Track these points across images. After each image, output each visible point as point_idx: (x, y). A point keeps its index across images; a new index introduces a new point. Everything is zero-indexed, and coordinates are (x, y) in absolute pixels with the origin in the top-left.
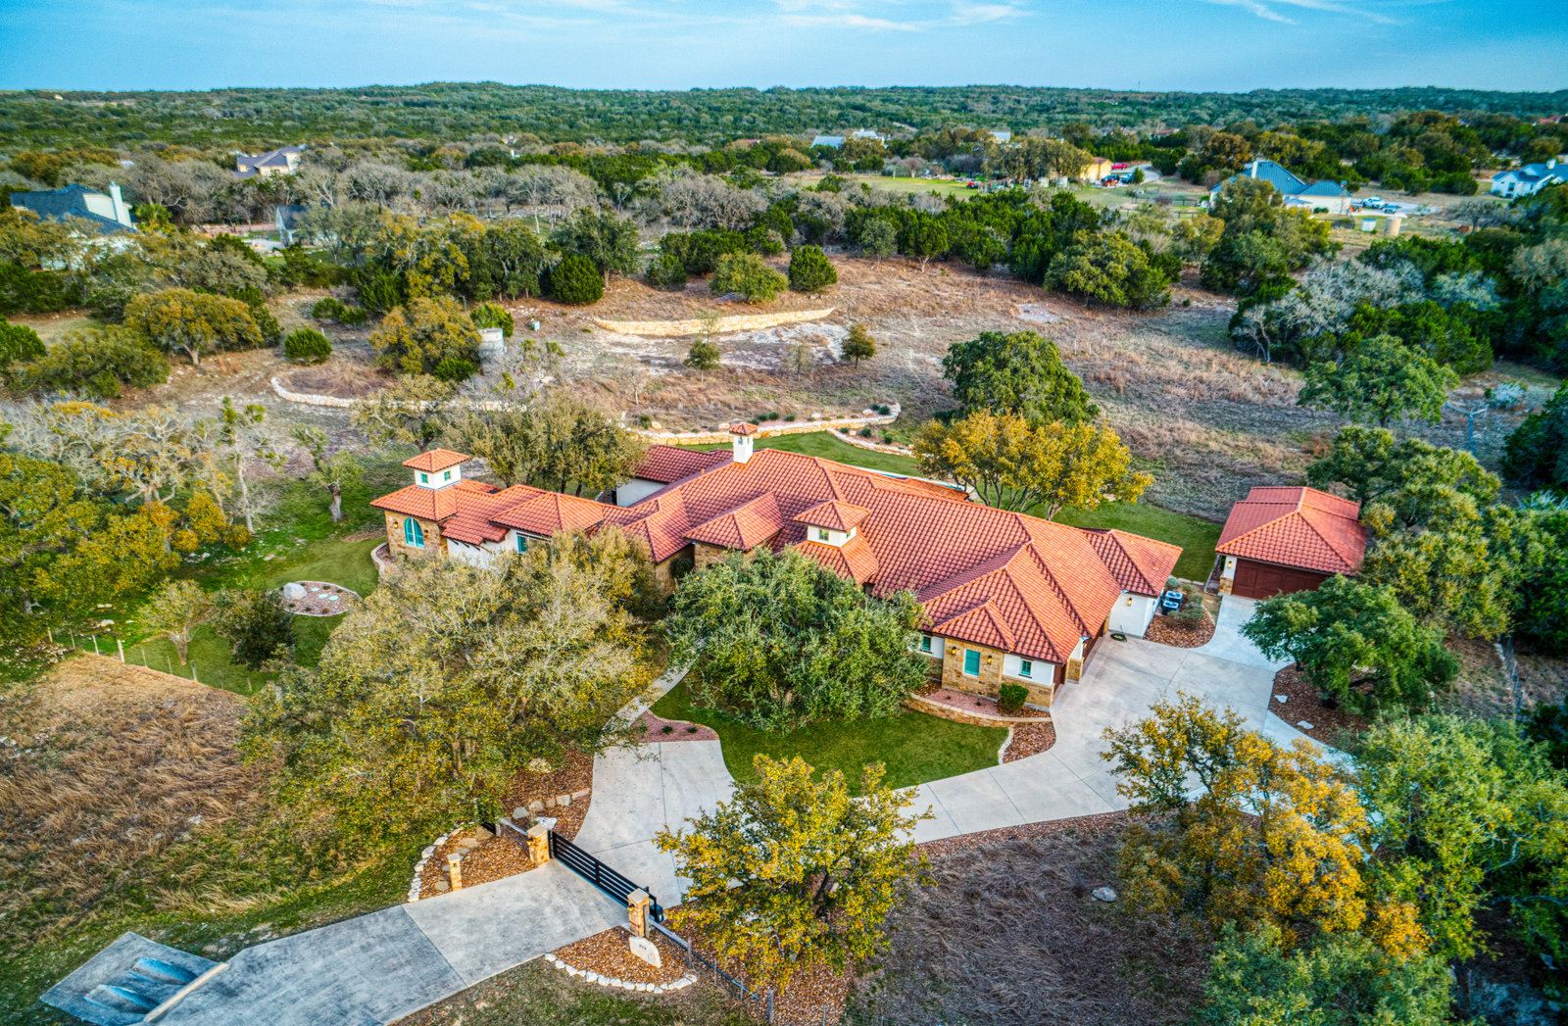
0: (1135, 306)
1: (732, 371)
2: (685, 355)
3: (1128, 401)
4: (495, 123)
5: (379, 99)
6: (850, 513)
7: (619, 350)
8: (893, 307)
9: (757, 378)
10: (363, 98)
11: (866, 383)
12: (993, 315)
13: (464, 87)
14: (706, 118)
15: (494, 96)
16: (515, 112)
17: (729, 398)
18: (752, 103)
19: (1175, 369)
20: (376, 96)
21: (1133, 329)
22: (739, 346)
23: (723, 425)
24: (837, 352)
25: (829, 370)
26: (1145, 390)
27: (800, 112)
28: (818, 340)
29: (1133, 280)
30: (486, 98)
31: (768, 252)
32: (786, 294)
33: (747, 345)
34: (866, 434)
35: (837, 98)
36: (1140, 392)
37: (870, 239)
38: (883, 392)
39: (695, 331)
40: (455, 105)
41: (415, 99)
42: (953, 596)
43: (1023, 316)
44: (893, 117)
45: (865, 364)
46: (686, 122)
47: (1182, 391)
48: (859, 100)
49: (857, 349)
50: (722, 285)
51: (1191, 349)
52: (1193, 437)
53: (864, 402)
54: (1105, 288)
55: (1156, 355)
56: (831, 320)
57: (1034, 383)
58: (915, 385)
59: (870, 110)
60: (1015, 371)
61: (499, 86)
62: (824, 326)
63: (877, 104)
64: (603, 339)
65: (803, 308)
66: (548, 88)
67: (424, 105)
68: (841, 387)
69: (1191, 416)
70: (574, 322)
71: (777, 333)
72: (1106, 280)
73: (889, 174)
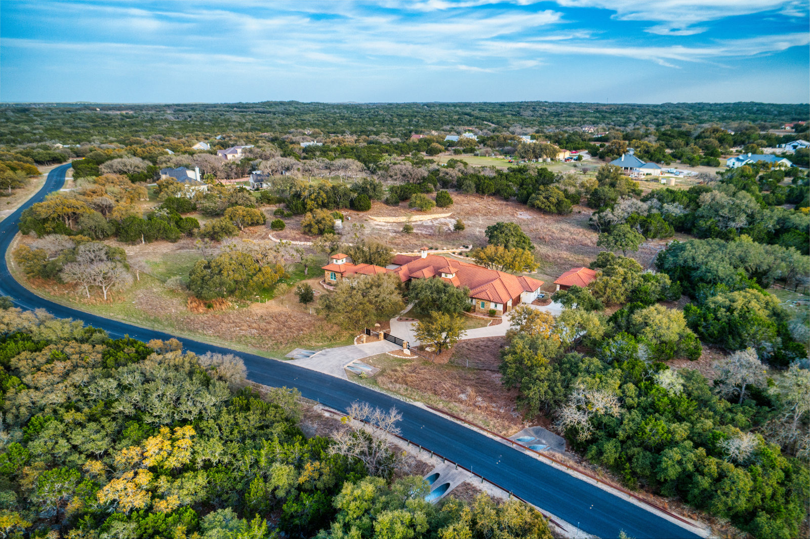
0: (560, 213)
1: (417, 234)
2: (401, 229)
3: (548, 245)
4: (299, 123)
5: (243, 110)
6: (453, 270)
7: (378, 227)
8: (473, 213)
9: (426, 236)
10: (235, 109)
11: (461, 238)
12: (508, 216)
13: (282, 103)
14: (396, 120)
15: (295, 108)
16: (307, 117)
17: (417, 243)
18: (417, 112)
19: (567, 235)
20: (242, 108)
21: (557, 221)
22: (419, 226)
23: (416, 251)
24: (452, 228)
25: (449, 234)
26: (555, 242)
27: (440, 117)
28: (446, 224)
29: (559, 203)
30: (292, 109)
31: (428, 192)
32: (435, 208)
33: (421, 225)
34: (460, 254)
35: (458, 109)
36: (552, 242)
37: (465, 188)
38: (466, 242)
39: (404, 220)
40: (279, 113)
41: (260, 109)
42: (479, 289)
43: (519, 216)
44: (484, 119)
45: (462, 232)
46: (386, 122)
47: (567, 242)
48: (468, 110)
49: (459, 227)
50: (413, 205)
51: (575, 229)
52: (565, 256)
53: (461, 245)
54: (549, 207)
55: (562, 230)
56: (451, 217)
57: (512, 238)
58: (478, 239)
59: (473, 116)
60: (506, 234)
61: (297, 103)
62: (448, 219)
63: (476, 113)
64: (372, 223)
65: (441, 213)
66: (321, 104)
67: (264, 112)
68: (453, 240)
69: (567, 250)
70: (362, 217)
71: (432, 222)
72: (549, 204)
73: (477, 155)
